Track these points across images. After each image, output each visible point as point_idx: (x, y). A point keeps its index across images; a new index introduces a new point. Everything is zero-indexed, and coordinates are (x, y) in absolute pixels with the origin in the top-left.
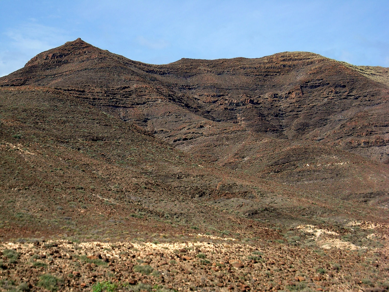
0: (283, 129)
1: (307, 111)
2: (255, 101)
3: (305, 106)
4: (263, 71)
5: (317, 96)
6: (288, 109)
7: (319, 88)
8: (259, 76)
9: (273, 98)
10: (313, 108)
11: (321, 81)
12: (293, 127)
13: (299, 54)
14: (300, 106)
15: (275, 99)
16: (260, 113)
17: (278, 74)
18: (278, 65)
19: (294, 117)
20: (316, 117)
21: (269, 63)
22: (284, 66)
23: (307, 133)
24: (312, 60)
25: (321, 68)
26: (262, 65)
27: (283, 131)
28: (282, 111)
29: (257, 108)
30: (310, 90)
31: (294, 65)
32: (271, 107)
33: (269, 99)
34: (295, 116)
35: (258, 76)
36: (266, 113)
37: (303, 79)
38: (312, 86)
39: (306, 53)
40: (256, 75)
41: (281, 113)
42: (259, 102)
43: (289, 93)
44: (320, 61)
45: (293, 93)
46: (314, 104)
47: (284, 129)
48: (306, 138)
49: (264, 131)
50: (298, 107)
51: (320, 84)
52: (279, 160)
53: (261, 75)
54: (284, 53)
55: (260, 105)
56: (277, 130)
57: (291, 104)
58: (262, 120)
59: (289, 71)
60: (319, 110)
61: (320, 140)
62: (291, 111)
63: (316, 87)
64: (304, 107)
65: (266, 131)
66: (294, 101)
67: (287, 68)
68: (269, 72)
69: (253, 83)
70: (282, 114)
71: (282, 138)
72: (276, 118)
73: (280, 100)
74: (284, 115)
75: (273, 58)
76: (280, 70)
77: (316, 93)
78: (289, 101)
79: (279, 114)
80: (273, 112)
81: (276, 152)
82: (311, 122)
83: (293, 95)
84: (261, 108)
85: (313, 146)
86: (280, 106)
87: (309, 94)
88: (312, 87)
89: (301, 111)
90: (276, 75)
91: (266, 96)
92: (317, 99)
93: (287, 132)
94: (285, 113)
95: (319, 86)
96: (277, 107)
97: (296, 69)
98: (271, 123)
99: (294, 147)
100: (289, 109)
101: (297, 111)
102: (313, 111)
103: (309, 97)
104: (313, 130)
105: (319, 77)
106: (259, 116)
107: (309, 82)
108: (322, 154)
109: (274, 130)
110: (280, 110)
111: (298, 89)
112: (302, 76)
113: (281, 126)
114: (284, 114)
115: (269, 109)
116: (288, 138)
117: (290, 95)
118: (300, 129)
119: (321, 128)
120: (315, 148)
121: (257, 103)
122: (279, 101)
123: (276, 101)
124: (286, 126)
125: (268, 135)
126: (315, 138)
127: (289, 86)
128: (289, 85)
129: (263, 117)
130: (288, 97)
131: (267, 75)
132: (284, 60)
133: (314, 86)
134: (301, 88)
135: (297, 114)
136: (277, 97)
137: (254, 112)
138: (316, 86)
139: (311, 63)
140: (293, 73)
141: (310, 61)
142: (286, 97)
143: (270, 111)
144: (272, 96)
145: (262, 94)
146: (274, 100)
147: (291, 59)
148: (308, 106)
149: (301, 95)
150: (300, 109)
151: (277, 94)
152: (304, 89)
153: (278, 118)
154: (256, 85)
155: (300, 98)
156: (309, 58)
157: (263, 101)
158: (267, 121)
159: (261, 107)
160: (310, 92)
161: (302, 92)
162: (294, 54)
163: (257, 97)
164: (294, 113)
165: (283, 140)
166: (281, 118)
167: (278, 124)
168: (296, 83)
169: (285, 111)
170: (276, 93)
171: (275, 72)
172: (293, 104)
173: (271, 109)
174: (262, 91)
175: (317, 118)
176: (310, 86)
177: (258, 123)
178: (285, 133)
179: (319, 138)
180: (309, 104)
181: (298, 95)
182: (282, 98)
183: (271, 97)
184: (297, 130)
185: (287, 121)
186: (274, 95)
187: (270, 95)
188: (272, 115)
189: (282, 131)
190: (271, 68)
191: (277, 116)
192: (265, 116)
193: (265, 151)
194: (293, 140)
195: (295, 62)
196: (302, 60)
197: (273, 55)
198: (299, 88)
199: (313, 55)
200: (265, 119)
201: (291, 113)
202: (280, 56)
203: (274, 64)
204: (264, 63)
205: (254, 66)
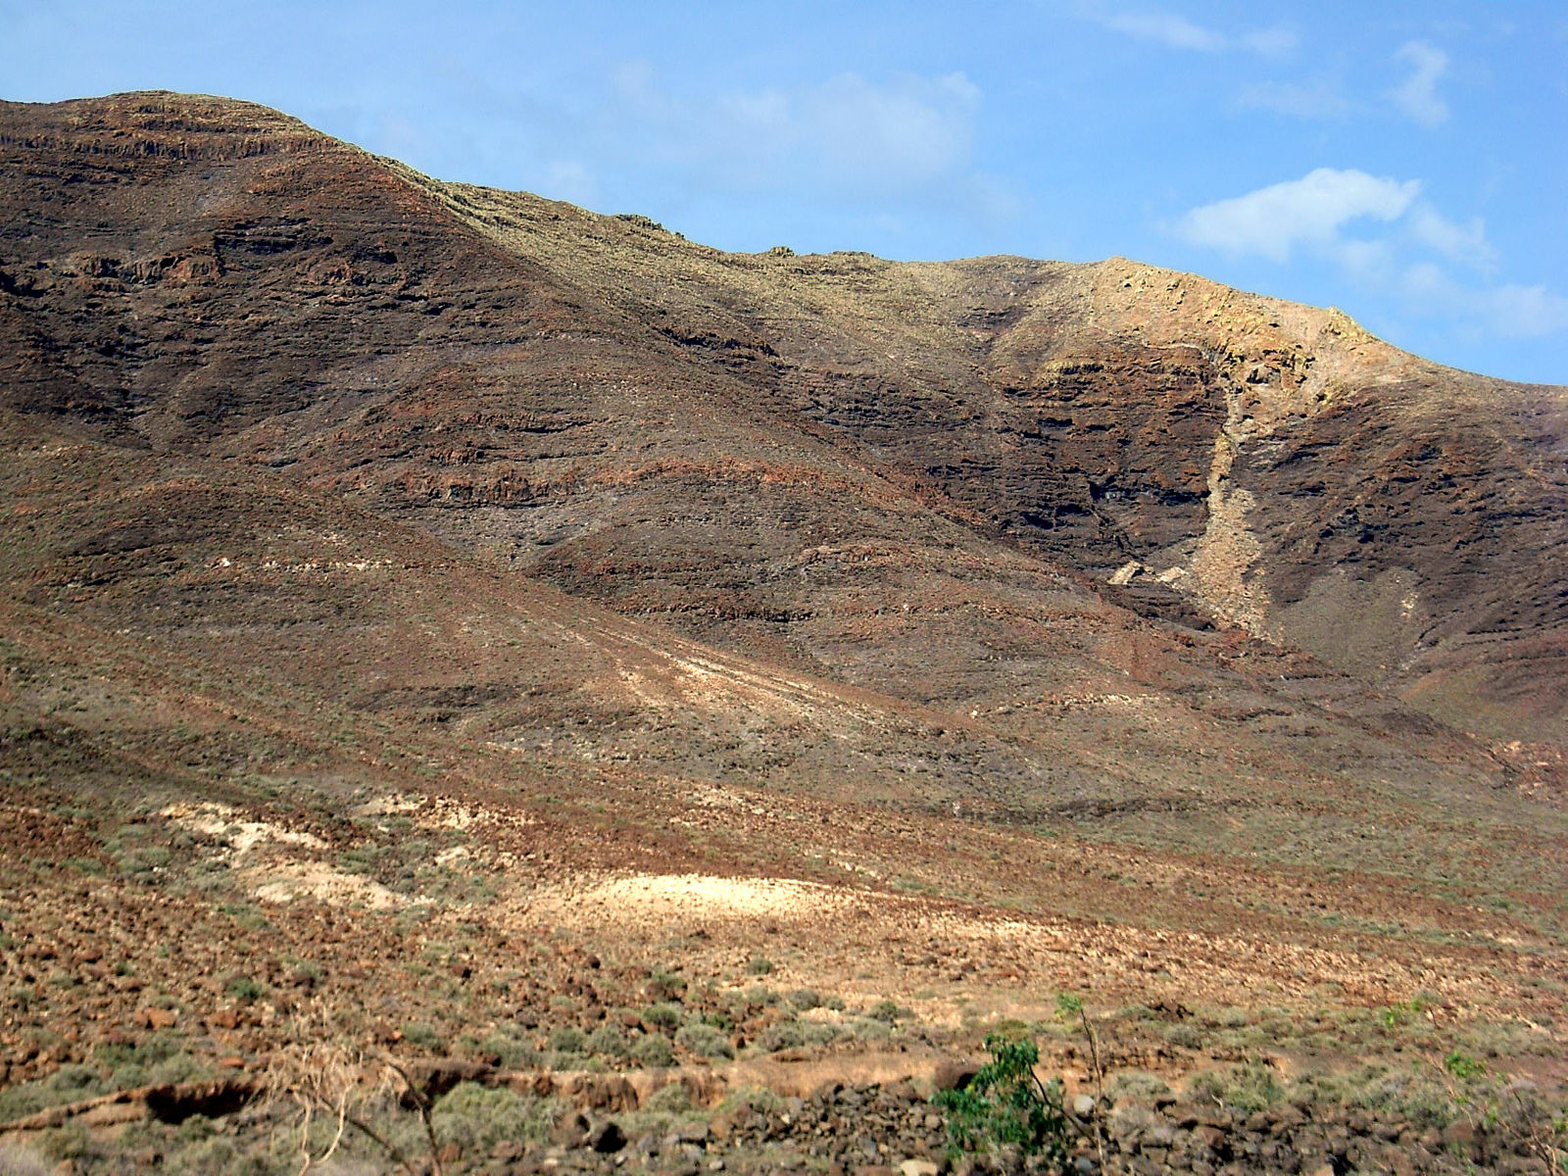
0: (131, 406)
1: (237, 343)
2: (21, 282)
3: (227, 322)
4: (61, 158)
5: (279, 288)
6: (157, 326)
7: (289, 255)
8: (40, 176)
9: (98, 276)
10: (259, 335)
11: (298, 227)
12: (173, 405)
13: (217, 105)
14: (209, 318)
15: (106, 280)
16: (40, 334)
17: (124, 180)
18: (124, 142)
19: (182, 364)
20: (270, 370)
21: (86, 127)
22: (150, 148)
23: (229, 431)
24: (267, 137)
25: (301, 175)
26: (59, 136)
27: (133, 415)
28: (134, 334)
29: (25, 309)
30: (252, 258)
31: (192, 151)
32: (86, 312)
33: (82, 278)
34: (185, 359)
35: (38, 179)
36: (63, 334)
37: (228, 212)
38: (262, 243)
39: (246, 105)
40: (31, 174)
41: (127, 339)
42: (38, 287)
43: (167, 263)
44: (299, 145)
45: (185, 262)
46: (267, 317)
47: (137, 410)
48: (227, 453)
49: (54, 409)
50: (201, 324)
51: (295, 237)
52: (107, 535)
53: (53, 175)
54: (151, 95)
55: (42, 301)
56: (107, 410)
57: (170, 307)
58: (45, 361)
59: (168, 172)
60: (287, 343)
61: (282, 464)
62: (168, 338)
63: (276, 248)
64: (226, 326)
65: (62, 411)
66: (184, 295)
67: (163, 160)
68: (86, 166)
69: (16, 204)
70: (134, 347)
71: (124, 446)
72: (104, 359)
73: (126, 286)
74: (139, 352)
75: (103, 111)
76: (131, 164)
77: (275, 273)
78: (166, 293)
79: (120, 343)
80: (95, 332)
81: (98, 499)
82: (251, 389)
83: (183, 273)
84: (45, 313)
85: (250, 488)
86: (125, 311)
87: (248, 275)
88: (260, 247)
89: (210, 341)
90: (115, 181)
91: (70, 264)
92: (279, 299)
93: (148, 422)
94: (146, 344)
95: (289, 246)
96: (111, 313)
97: (199, 166)
98: (82, 379)
99: (172, 485)
100: (163, 329)
101: (197, 341)
102: (259, 344)
103: (248, 285)
104: (257, 422)
105: (290, 209)
106: (34, 346)
107: (248, 225)
108: (284, 520)
109: (93, 410)
110: (123, 329)
111: (203, 251)
112: (223, 200)
113: (125, 393)
114: (140, 345)
115: (77, 320)
116: (149, 447)
117: (170, 271)
118: (203, 413)
119: (287, 417)
120: (259, 498)
121: (28, 291)
122: (122, 290)
123: (108, 288)
124: (147, 397)
125: (67, 429)
126: (261, 456)
127: (166, 234)
128: (169, 227)
129: (51, 350)
130: (160, 278)
131: (75, 179)
132: (150, 125)
133: (268, 243)
134: (216, 246)
135: (194, 353)
136: (114, 274)
137: (13, 328)
138: (277, 244)
139: (264, 148)
140: (187, 181)
141: (256, 138)
142: (153, 279)
143: (82, 329)
144: (93, 266)
145: (51, 254)
146: (101, 284)
147: (180, 122)
148: (242, 322)
149: (214, 274)
150: (206, 334)
151: (118, 263)
152: (228, 253)
153: (114, 359)
154: (29, 216)
155: (210, 289)
156: (255, 130)
157: (54, 286)
158: (67, 368)
159: (46, 307)
160: (251, 267)
161: (221, 262)
162: (193, 104)
163: (28, 263)
164: (184, 346)
165: (128, 453)
166: (123, 363)
167: (112, 383)
168: (196, 225)
169: (145, 333)
170: (111, 255)
171: (111, 169)
172: (181, 310)
173: (86, 321)
174: (52, 243)
175: (275, 376)
176: (254, 243)
177: (27, 373)
178: (140, 423)
179: (279, 457)
180: (245, 317)
181: (204, 273)
182: (136, 281)
183: (89, 270)
184: (188, 417)
185: (150, 376)
186: (104, 262)
187: (84, 263)
188: (89, 346)
189: (125, 414)
190: (97, 150)
191: (108, 351)
192: (57, 349)
193: (50, 491)
194: (170, 455)
195: (197, 139)
196: (225, 135)
197: (107, 100)
198: (209, 244)
199: (274, 116)
200: (60, 361)
201: (167, 347)
202: (136, 105)
203: (109, 135)
204: (67, 128)
205: (25, 136)
